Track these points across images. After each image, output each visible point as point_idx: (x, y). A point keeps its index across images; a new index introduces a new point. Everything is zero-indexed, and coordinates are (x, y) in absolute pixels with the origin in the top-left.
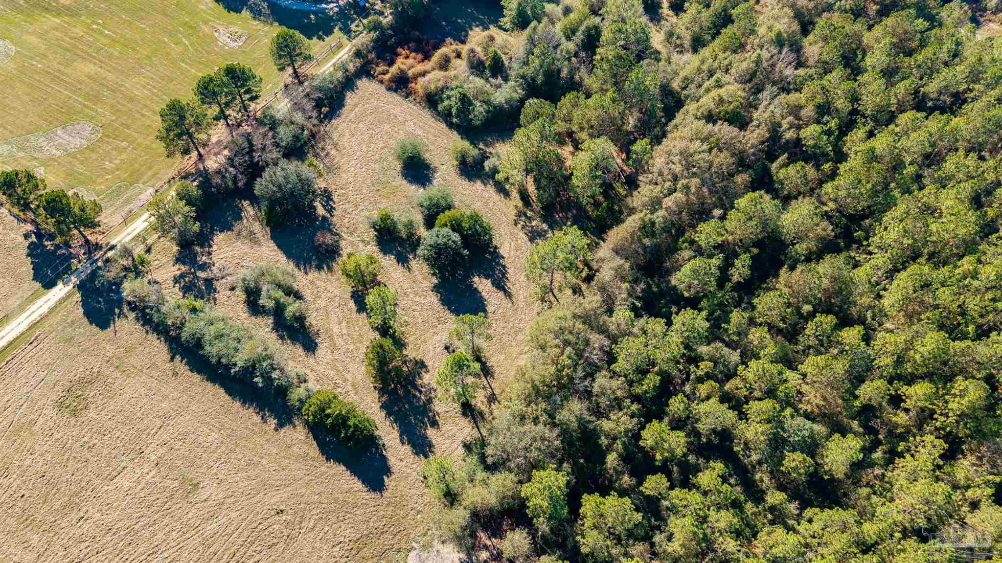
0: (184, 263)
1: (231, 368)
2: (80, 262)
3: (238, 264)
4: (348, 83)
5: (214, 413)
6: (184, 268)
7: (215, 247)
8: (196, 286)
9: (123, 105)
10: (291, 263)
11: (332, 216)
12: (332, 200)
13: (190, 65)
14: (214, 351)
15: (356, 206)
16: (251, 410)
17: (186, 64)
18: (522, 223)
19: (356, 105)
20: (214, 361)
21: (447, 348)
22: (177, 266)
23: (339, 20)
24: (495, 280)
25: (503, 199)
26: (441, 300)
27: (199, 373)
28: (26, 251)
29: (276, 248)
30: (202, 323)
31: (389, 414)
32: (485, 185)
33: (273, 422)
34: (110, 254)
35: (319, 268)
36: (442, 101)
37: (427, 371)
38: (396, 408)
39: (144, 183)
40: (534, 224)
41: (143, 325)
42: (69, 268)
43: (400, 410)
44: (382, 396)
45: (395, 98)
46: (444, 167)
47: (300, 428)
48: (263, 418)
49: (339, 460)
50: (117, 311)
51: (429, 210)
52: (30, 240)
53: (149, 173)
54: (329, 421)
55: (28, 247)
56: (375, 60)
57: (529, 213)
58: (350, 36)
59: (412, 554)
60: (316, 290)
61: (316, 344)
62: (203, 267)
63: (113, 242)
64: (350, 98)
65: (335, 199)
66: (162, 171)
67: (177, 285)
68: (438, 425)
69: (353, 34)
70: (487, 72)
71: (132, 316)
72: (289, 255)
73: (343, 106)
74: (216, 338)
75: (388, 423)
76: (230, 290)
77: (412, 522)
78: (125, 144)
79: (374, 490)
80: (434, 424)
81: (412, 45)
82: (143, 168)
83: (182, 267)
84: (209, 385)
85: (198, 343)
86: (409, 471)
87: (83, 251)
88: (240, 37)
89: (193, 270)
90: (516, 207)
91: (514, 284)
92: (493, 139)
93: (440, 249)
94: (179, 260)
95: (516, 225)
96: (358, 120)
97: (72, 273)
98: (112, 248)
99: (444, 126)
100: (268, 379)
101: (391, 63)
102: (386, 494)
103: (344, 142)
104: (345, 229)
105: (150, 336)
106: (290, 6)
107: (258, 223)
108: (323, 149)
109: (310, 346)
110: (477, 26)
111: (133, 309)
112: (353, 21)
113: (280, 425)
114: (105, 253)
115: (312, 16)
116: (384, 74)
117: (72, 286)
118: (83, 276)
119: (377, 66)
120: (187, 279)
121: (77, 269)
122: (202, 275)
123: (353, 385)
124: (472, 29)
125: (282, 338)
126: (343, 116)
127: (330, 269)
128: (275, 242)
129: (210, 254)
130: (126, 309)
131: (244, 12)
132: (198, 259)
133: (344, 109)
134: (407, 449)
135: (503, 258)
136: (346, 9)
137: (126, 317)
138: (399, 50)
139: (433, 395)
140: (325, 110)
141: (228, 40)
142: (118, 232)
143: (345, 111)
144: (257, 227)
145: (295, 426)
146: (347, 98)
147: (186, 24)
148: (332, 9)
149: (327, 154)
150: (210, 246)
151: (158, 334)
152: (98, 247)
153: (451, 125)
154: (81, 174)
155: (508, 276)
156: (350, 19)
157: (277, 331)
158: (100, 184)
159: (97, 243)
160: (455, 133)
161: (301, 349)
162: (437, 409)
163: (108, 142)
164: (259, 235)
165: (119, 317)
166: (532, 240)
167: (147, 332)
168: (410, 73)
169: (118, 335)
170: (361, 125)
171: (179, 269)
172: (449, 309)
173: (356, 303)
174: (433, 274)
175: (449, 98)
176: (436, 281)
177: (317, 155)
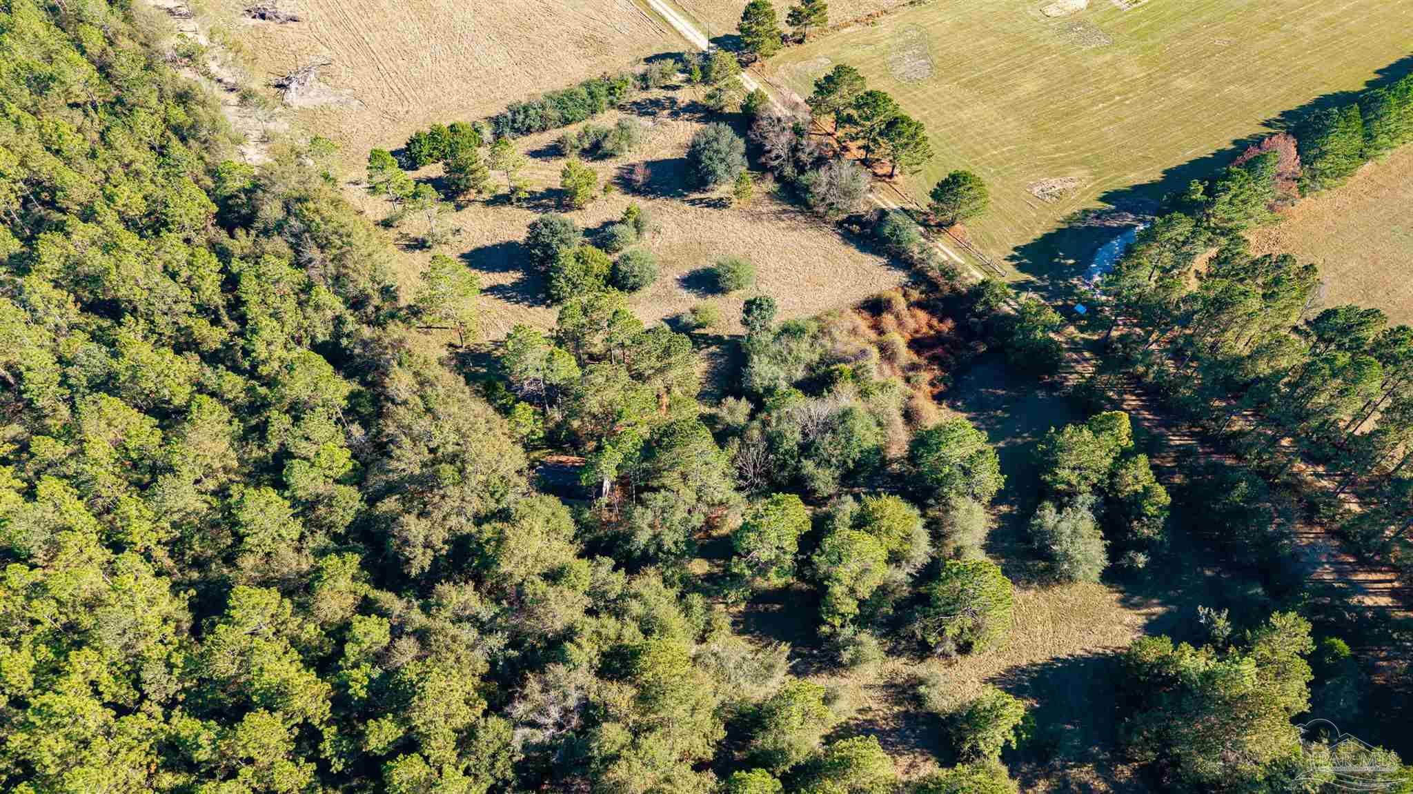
0: (688, 106)
6: (682, 105)
7: (695, 124)
8: (655, 107)
22: (688, 102)
23: (1054, 285)
24: (507, 291)
26: (516, 243)
29: (665, 158)
31: (430, 180)
35: (620, 178)
45: (853, 297)
58: (1010, 287)
61: (536, 158)
62: (675, 115)
65: (706, 208)
67: (665, 99)
69: (1013, 290)
72: (651, 164)
73: (861, 251)
83: (685, 104)
88: (1049, 196)
89: (676, 109)
94: (694, 103)
97: (720, 51)
104: (658, 206)
108: (792, 219)
109: (536, 154)
112: (1047, 299)
115: (1071, 261)
116: (903, 296)
117: (706, 49)
118: (716, 56)
119: (921, 293)
120: (668, 104)
121: (723, 54)
122: (666, 112)
126: (843, 248)
128: (674, 159)
129: (689, 120)
131: (1102, 204)
132: (687, 114)
133: (857, 251)
138: (950, 323)
140: (856, 228)
141: (1047, 186)
143: (852, 251)
146: (876, 257)
148: (1088, 286)
150: (698, 121)
155: (503, 301)
159: (748, 66)
168: (888, 317)
171: (683, 102)
172: (500, 245)
177: (785, 211)
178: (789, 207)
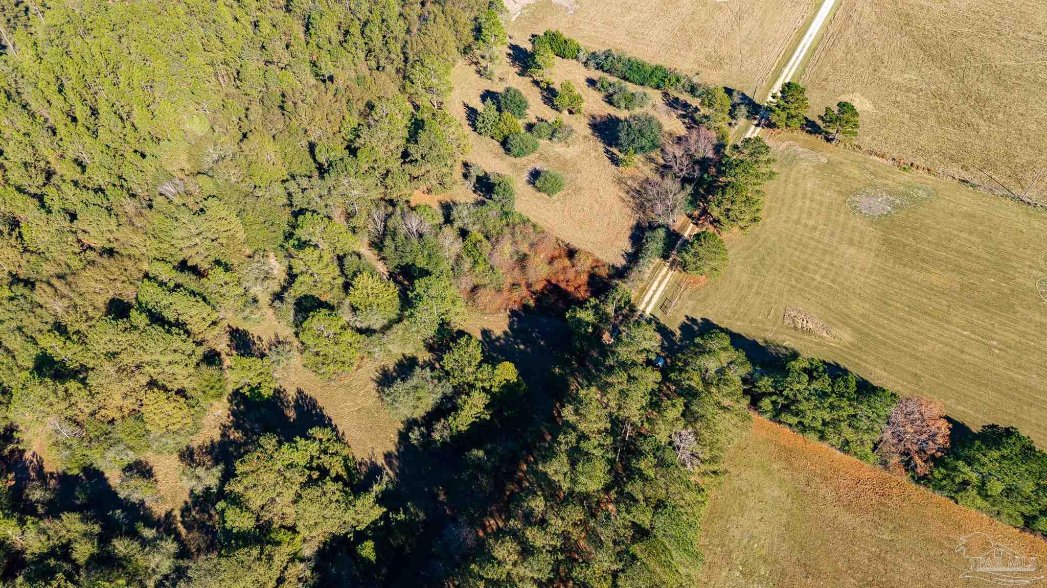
11: (605, 147)
12: (609, 158)
19: (618, 238)
34: (756, 122)
35: (601, 117)
60: (598, 106)
61: (587, 82)
63: (759, 129)
64: (626, 246)
65: (607, 158)
73: (630, 237)
88: (794, 323)
91: (461, 111)
96: (611, 225)
98: (757, 125)
101: (593, 276)
103: (617, 205)
108: (634, 198)
114: (759, 123)
117: (765, 105)
118: (763, 110)
119: (607, 273)
126: (628, 229)
146: (630, 246)
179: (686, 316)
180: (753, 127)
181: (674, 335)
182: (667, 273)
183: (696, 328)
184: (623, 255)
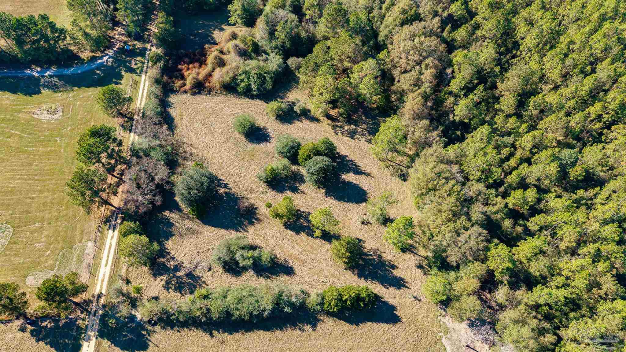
0: (162, 275)
1: (263, 314)
2: (84, 320)
3: (198, 252)
4: (164, 104)
5: (269, 347)
6: (165, 278)
7: (173, 253)
8: (183, 283)
9: (9, 200)
10: (232, 232)
11: (230, 189)
12: (221, 180)
13: (36, 147)
14: (244, 311)
15: (239, 175)
16: (289, 330)
17: (31, 147)
18: (340, 132)
19: (181, 115)
20: (247, 317)
21: (363, 223)
22: (158, 279)
23: (119, 66)
24: (354, 171)
25: (318, 124)
26: (336, 199)
27: (237, 331)
28: (33, 340)
29: (213, 228)
30: (219, 301)
31: (366, 278)
32: (301, 121)
33: (308, 327)
34: (102, 301)
35: (251, 223)
36: (239, 85)
37: (364, 242)
38: (367, 273)
39: (80, 241)
40: (346, 128)
41: (172, 328)
42: (79, 328)
43: (370, 273)
44: (354, 271)
45: (202, 98)
46: (269, 124)
47: (326, 320)
48: (300, 330)
49: (364, 321)
50: (144, 332)
51: (289, 152)
52: (29, 330)
53: (78, 233)
54: (349, 302)
55: (32, 335)
56: (169, 81)
57: (339, 124)
58: (137, 73)
59: (444, 339)
60: (262, 238)
61: (291, 267)
62: (177, 268)
63: (97, 292)
64: (173, 112)
65: (222, 178)
66: (86, 226)
67: (170, 290)
68: (396, 266)
69: (138, 71)
70: (253, 54)
71: (158, 328)
72: (226, 228)
73: (173, 119)
74: (238, 303)
75: (370, 283)
76: (209, 271)
77: (429, 324)
78: (38, 225)
79: (396, 323)
80: (394, 267)
81: (186, 60)
82: (69, 233)
83: (162, 277)
84: (251, 334)
85: (228, 314)
86: (404, 300)
87: (79, 312)
88: (56, 109)
89: (171, 275)
90: (328, 124)
91: (366, 167)
92: (283, 93)
93: (325, 170)
94: (155, 275)
95: (337, 134)
96: (191, 122)
97: (86, 331)
98: (100, 296)
99: (247, 100)
100: (291, 305)
101: (183, 78)
102: (403, 320)
103: (194, 140)
104: (245, 192)
105: (183, 333)
106: (75, 72)
107: (187, 221)
108: (185, 152)
109: (289, 271)
110: (214, 30)
111: (155, 324)
112: (130, 62)
113: (314, 326)
114: (98, 302)
115: (98, 72)
116: (183, 86)
117: (94, 339)
118: (97, 327)
119: (174, 84)
120: (173, 283)
121: (87, 326)
122: (181, 273)
123: (332, 275)
124: (213, 33)
125: (268, 277)
126: (179, 125)
127: (258, 220)
128: (209, 225)
129: (173, 258)
130: (149, 328)
131: (43, 91)
132: (169, 266)
133: (175, 120)
134: (392, 290)
135: (347, 156)
136: (118, 57)
137: (154, 331)
138: (180, 67)
139: (379, 253)
141: (50, 116)
142: (94, 284)
143: (177, 121)
144: (188, 223)
145: (323, 321)
146: (171, 113)
147: (3, 119)
148: (107, 61)
149: (191, 154)
150: (169, 253)
151: (187, 328)
152: (88, 302)
153: (252, 97)
154: (23, 263)
155: (358, 164)
156: (127, 62)
157: (261, 276)
158: (46, 261)
159: (85, 301)
160: (258, 100)
161: (285, 276)
162: (387, 258)
163: (23, 231)
164: (195, 227)
165: (149, 335)
166: (352, 138)
167: (179, 331)
168: (201, 77)
169: (161, 346)
170: (196, 126)
171: (162, 280)
172: (345, 201)
173: (291, 230)
174: (319, 187)
175: (242, 81)
176: (324, 191)
177: (185, 158)
178: (180, 161)
179: (121, 84)
180: (104, 292)
181: (126, 71)
182: (140, 104)
183: (114, 80)
184: (173, 104)
